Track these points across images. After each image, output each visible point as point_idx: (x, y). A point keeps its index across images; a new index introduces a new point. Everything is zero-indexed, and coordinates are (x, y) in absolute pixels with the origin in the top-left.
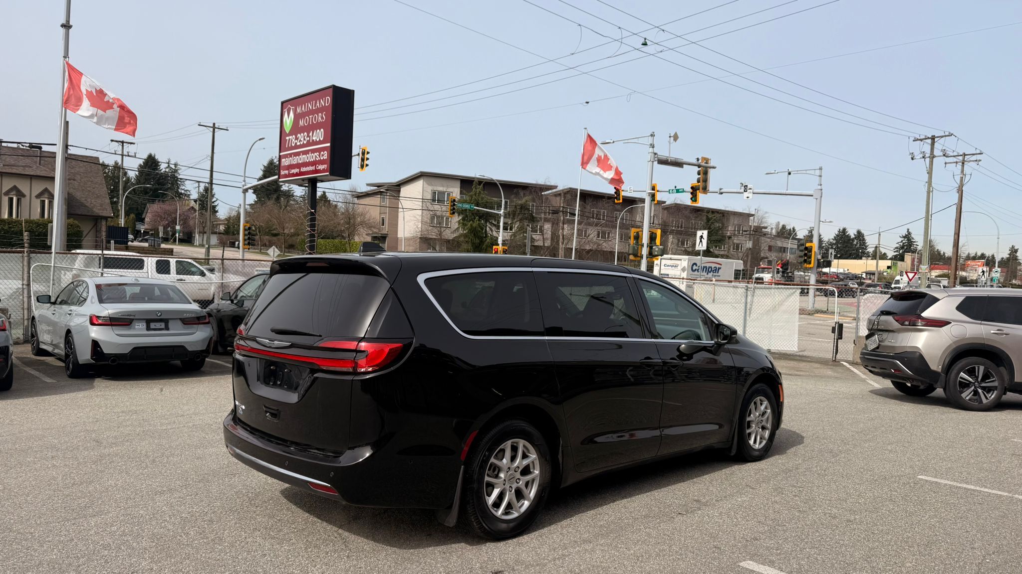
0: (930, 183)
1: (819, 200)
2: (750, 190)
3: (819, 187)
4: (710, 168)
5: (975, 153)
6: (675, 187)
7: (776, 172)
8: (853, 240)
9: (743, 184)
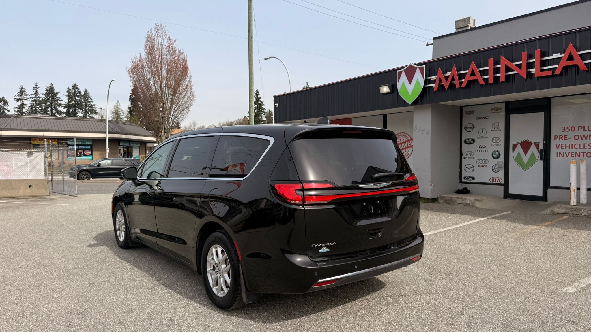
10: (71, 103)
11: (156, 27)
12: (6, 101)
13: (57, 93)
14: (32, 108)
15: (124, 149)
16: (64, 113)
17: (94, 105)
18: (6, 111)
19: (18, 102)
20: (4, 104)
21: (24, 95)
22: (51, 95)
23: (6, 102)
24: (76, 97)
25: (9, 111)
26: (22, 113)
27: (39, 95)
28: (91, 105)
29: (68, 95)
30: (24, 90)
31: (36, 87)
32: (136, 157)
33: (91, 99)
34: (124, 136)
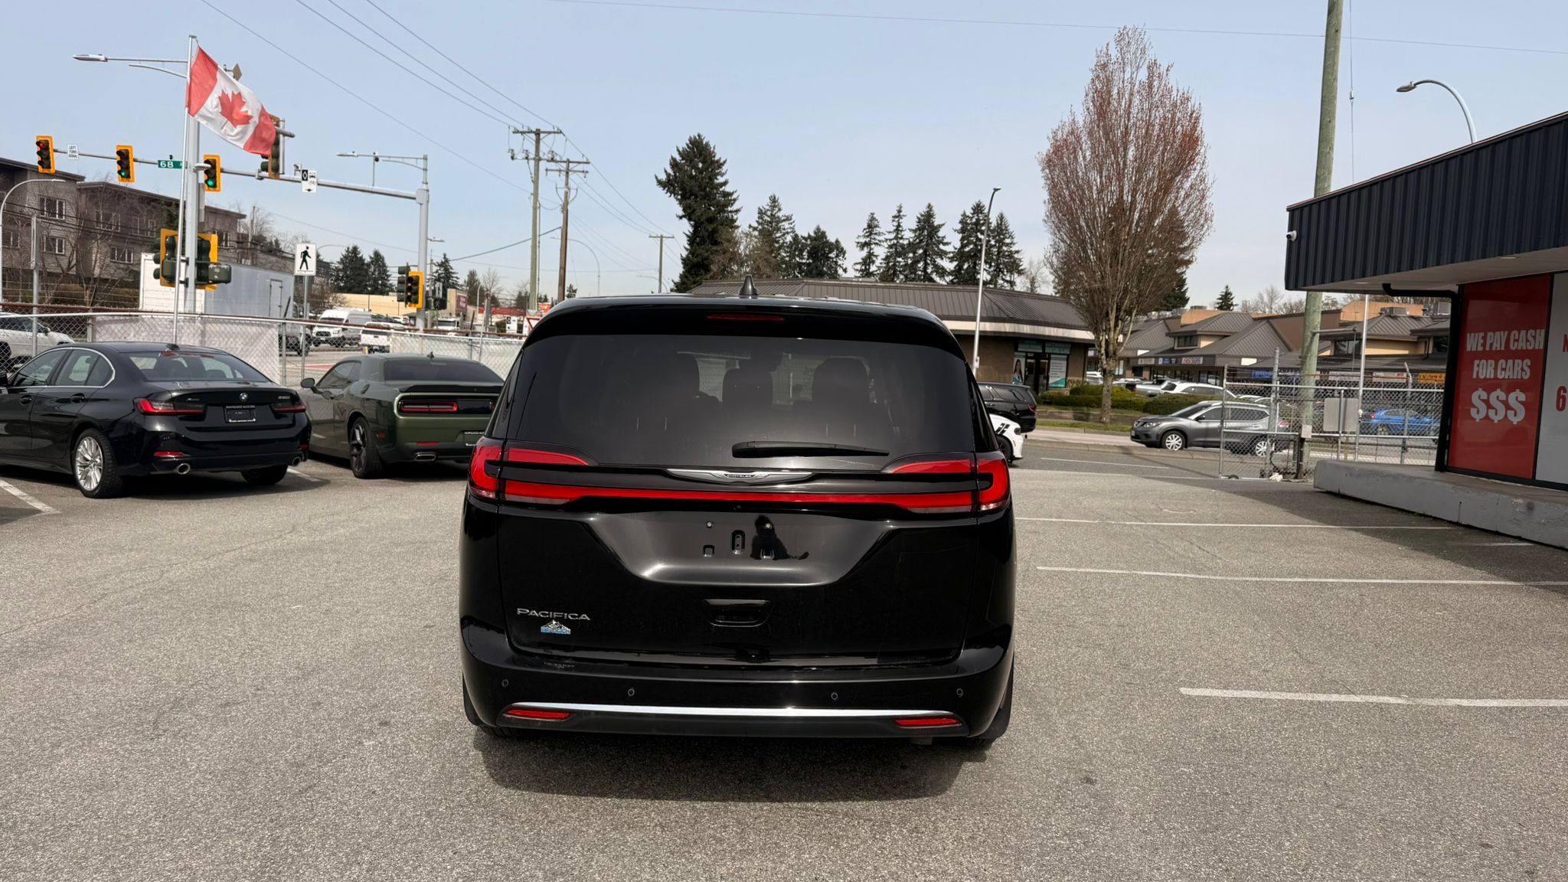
0: (536, 194)
1: (424, 206)
2: (312, 179)
3: (425, 187)
4: (285, 135)
5: (581, 160)
6: (171, 157)
7: (355, 154)
8: (368, 265)
9: (297, 167)
10: (967, 249)
11: (1120, 37)
12: (842, 249)
13: (940, 226)
14: (888, 263)
15: (1029, 361)
16: (950, 274)
17: (1017, 252)
18: (840, 271)
19: (862, 249)
20: (837, 256)
21: (876, 234)
22: (926, 232)
23: (841, 252)
24: (979, 234)
25: (845, 270)
26: (869, 274)
27: (903, 233)
28: (1011, 251)
29: (963, 231)
30: (876, 223)
31: (898, 216)
32: (1056, 383)
33: (1011, 237)
34: (1026, 329)
